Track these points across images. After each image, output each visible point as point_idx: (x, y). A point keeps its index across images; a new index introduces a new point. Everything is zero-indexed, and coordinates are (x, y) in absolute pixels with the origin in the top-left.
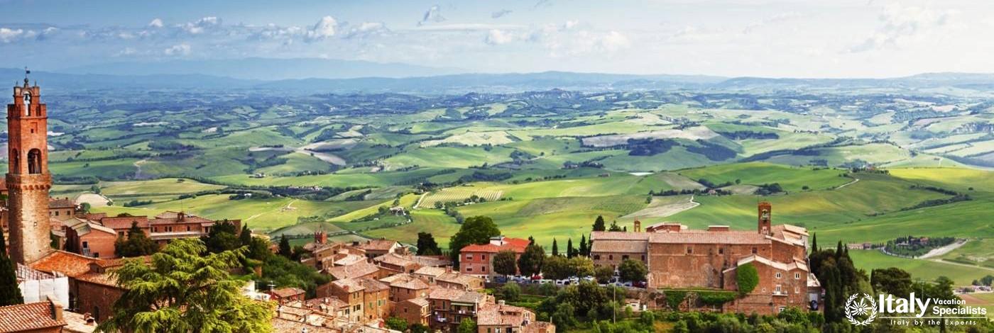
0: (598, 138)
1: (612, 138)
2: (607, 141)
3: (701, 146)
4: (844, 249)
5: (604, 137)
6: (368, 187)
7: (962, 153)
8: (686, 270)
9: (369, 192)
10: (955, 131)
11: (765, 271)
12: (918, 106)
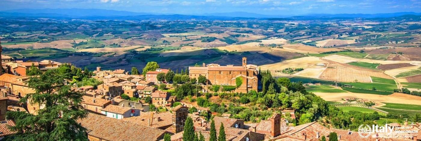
0: (191, 36)
1: (195, 36)
2: (194, 38)
3: (224, 39)
4: (269, 72)
5: (193, 36)
6: (115, 52)
7: (305, 42)
8: (220, 79)
9: (116, 54)
10: (304, 34)
11: (244, 79)
12: (292, 27)
